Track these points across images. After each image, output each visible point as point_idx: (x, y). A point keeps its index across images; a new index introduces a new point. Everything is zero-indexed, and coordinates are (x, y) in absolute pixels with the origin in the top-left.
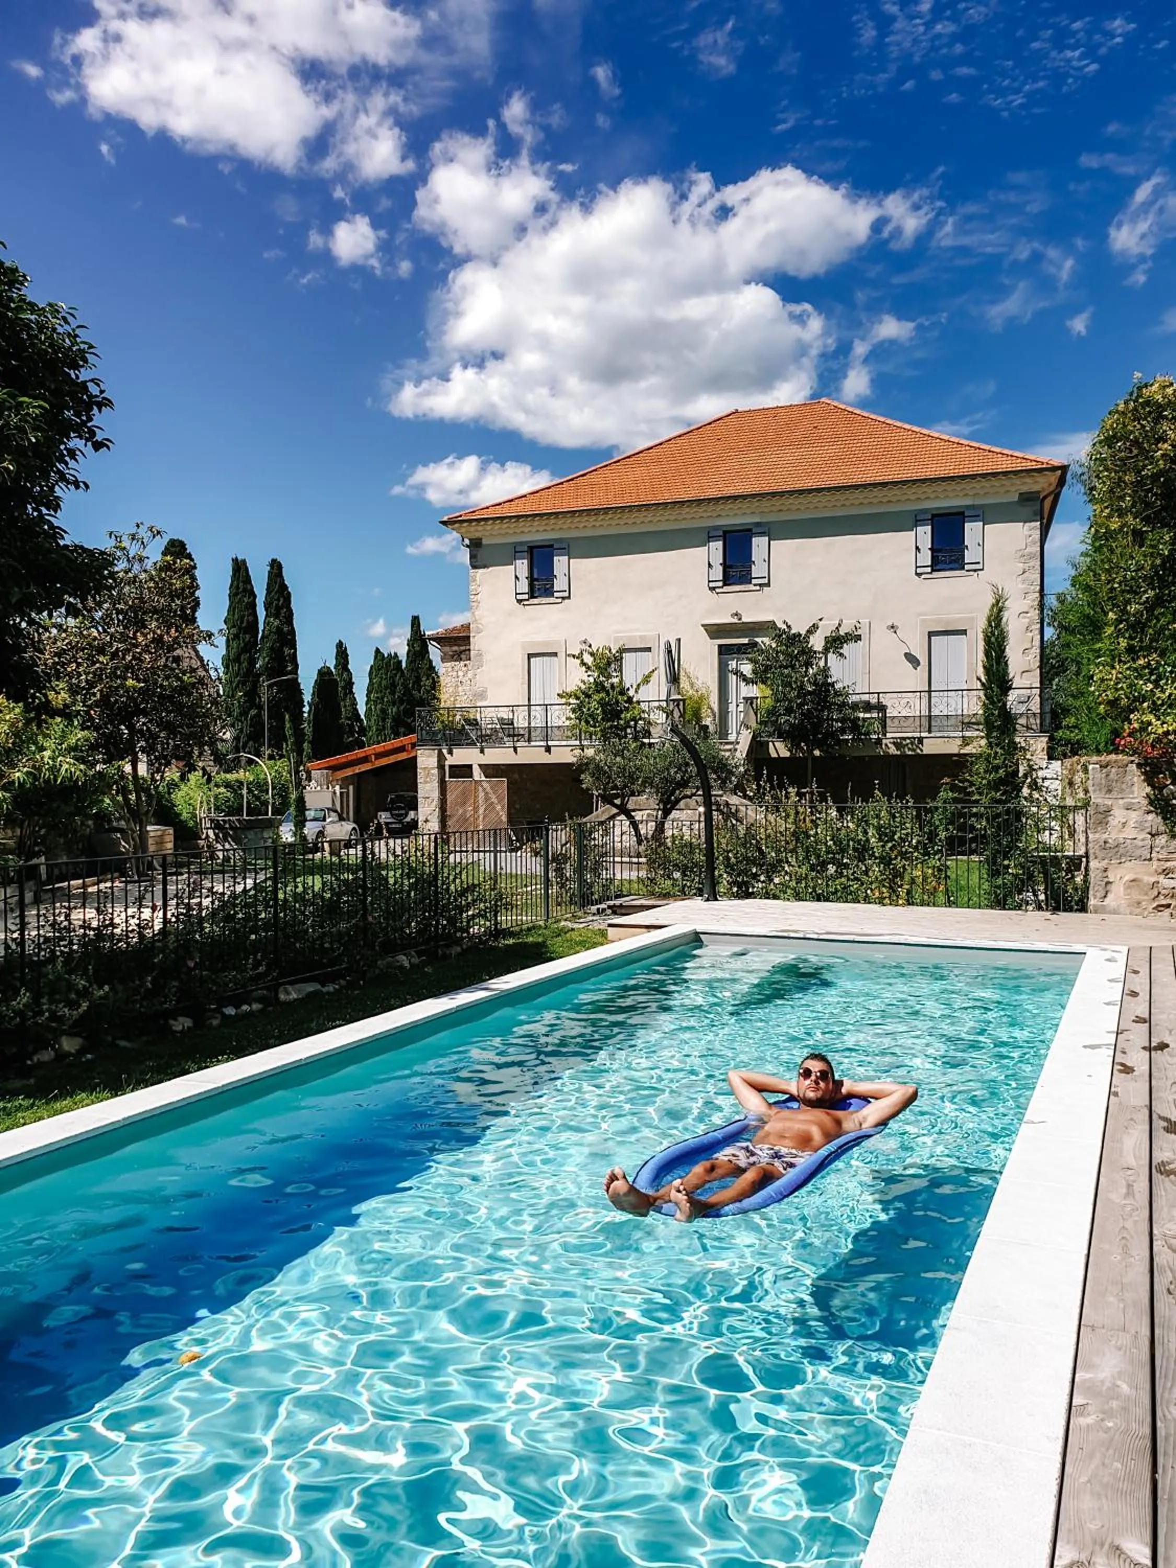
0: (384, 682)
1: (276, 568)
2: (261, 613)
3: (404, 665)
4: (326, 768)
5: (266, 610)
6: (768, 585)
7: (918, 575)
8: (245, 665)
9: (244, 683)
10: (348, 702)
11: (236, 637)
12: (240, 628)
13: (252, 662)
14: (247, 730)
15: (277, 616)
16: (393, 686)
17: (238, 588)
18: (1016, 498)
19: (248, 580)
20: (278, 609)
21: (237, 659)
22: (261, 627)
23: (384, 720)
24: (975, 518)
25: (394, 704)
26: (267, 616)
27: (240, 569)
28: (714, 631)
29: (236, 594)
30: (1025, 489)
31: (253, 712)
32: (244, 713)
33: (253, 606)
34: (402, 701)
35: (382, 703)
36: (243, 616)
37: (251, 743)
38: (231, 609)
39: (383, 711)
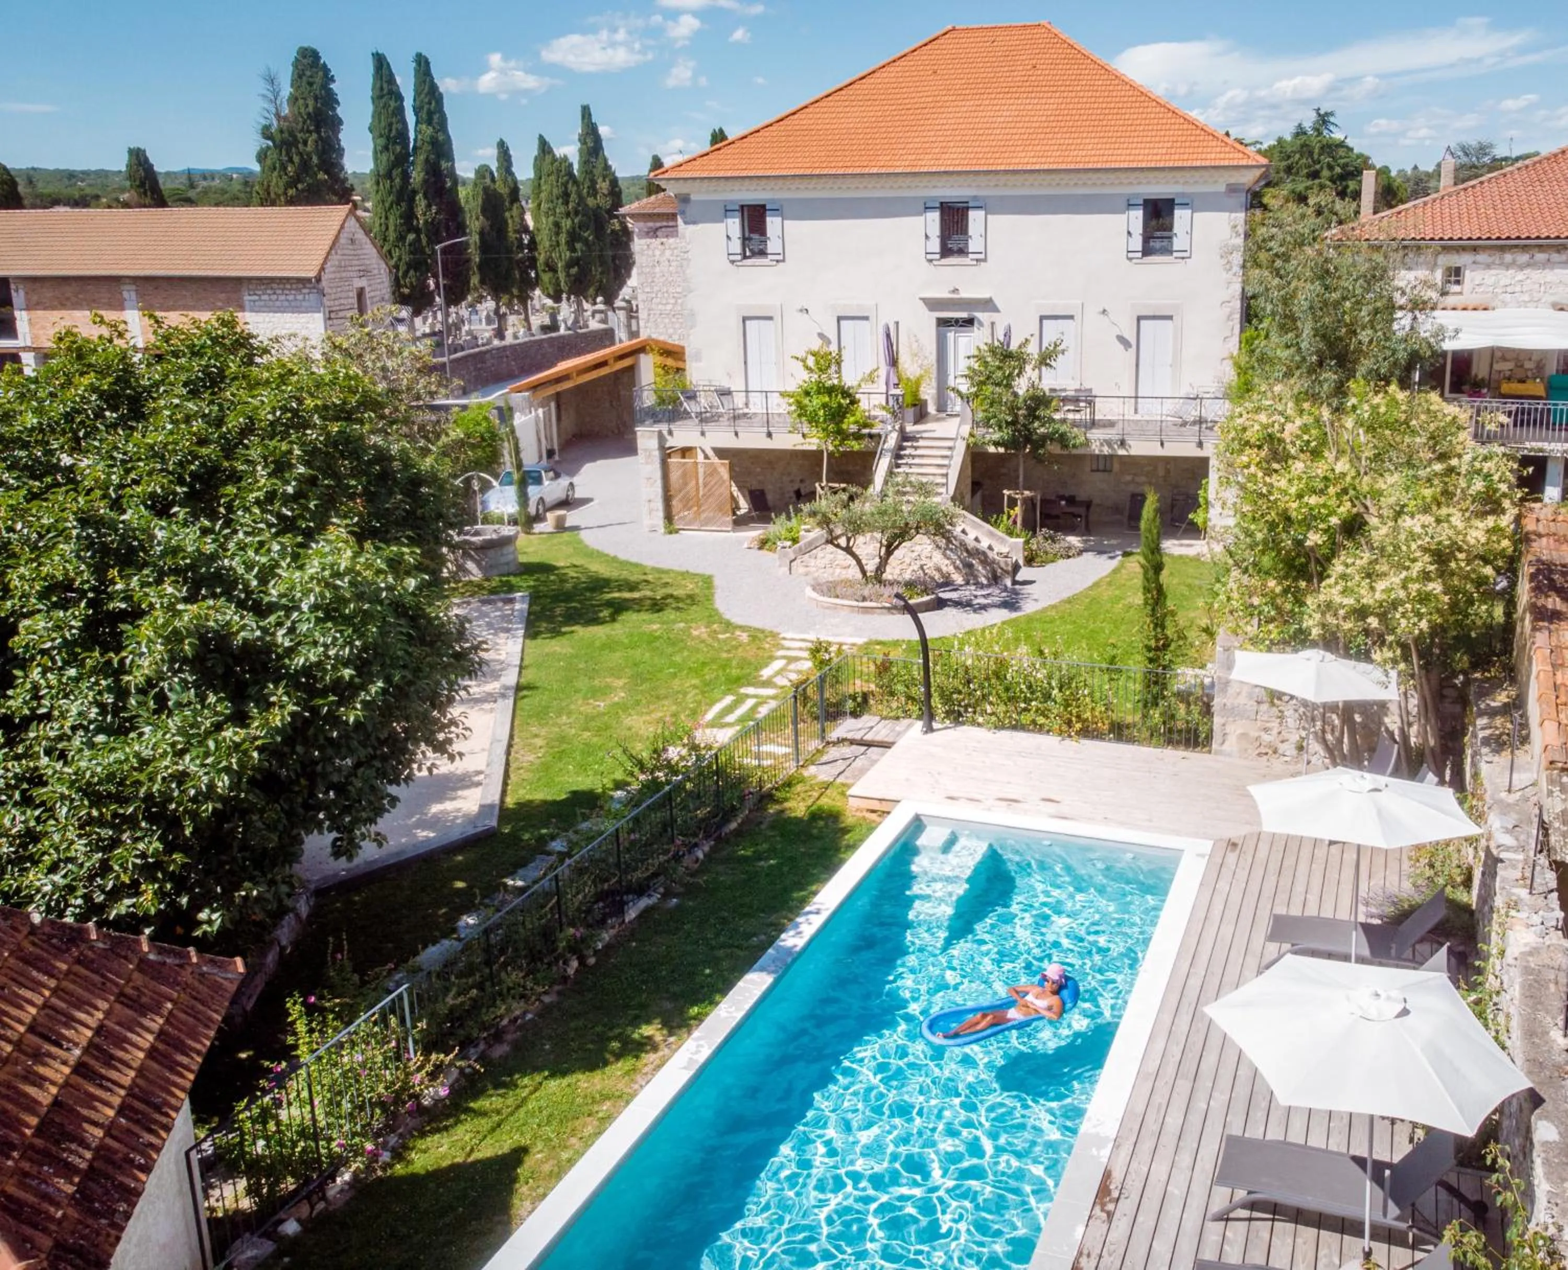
0: (555, 191)
1: (423, 65)
2: (411, 118)
3: (576, 167)
4: (527, 390)
5: (416, 114)
6: (985, 260)
7: (1130, 259)
8: (398, 180)
9: (398, 204)
10: (515, 212)
11: (386, 148)
12: (388, 138)
13: (406, 176)
14: (406, 258)
15: (429, 122)
16: (566, 195)
17: (382, 89)
18: (1222, 188)
19: (391, 80)
20: (430, 114)
21: (389, 175)
22: (412, 135)
23: (557, 234)
24: (1185, 205)
25: (568, 215)
26: (417, 123)
27: (381, 63)
28: (932, 304)
29: (381, 97)
30: (1232, 181)
31: (411, 237)
32: (401, 238)
33: (400, 110)
34: (577, 213)
35: (554, 215)
36: (390, 125)
37: (412, 273)
38: (377, 115)
39: (557, 225)
